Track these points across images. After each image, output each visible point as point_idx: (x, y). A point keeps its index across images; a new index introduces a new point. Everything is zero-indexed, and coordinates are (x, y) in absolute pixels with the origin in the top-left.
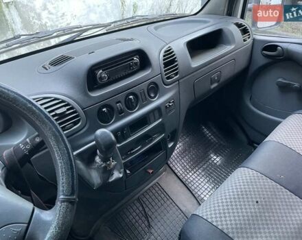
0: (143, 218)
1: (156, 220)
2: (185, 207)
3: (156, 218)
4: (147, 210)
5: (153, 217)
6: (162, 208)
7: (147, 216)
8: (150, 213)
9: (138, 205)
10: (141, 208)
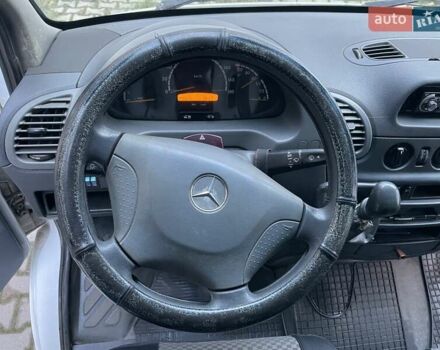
0: (346, 291)
1: (359, 305)
2: (409, 316)
3: (362, 302)
4: (356, 284)
5: (359, 299)
6: (377, 297)
7: (351, 292)
8: (357, 291)
9: (349, 271)
10: (349, 278)
